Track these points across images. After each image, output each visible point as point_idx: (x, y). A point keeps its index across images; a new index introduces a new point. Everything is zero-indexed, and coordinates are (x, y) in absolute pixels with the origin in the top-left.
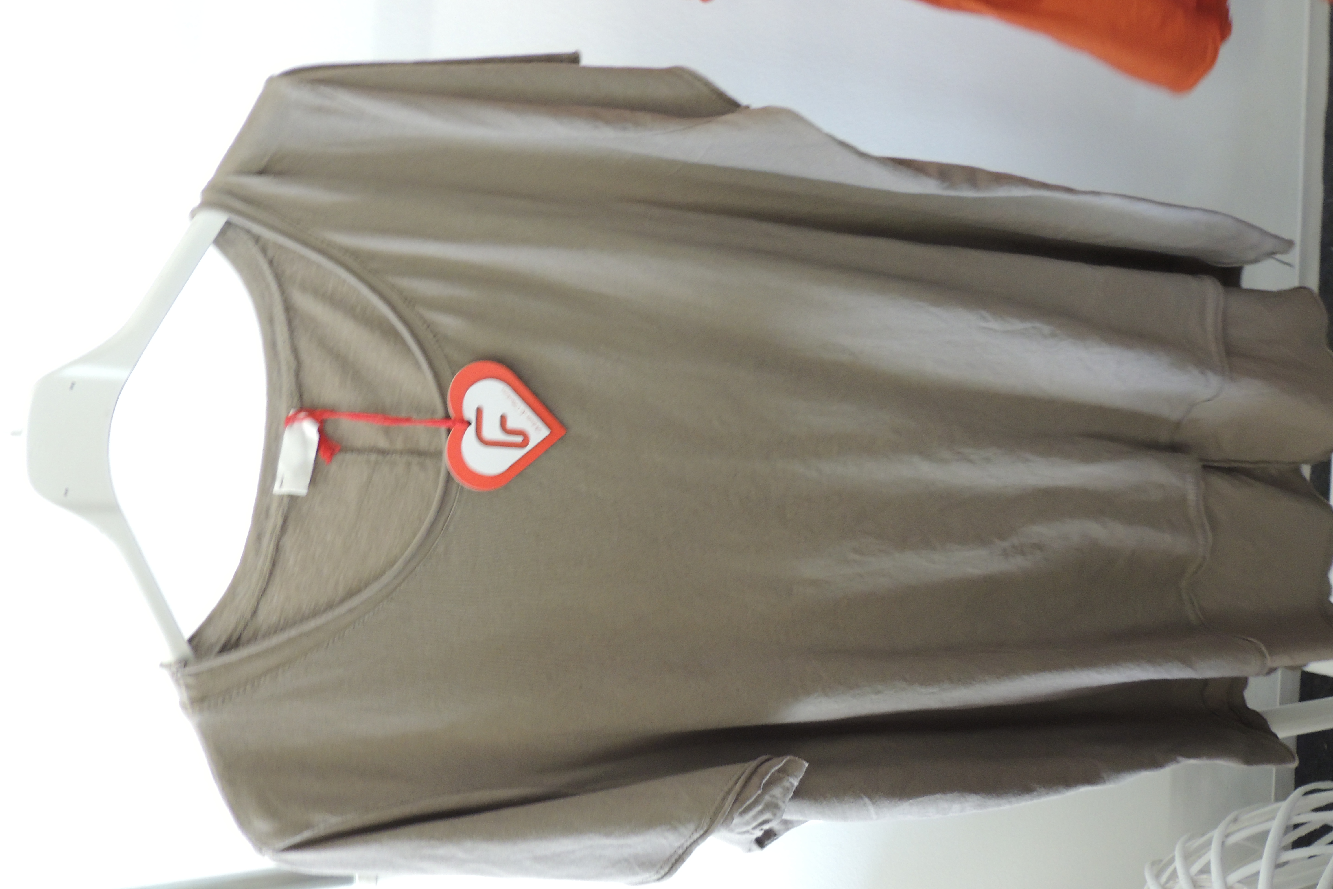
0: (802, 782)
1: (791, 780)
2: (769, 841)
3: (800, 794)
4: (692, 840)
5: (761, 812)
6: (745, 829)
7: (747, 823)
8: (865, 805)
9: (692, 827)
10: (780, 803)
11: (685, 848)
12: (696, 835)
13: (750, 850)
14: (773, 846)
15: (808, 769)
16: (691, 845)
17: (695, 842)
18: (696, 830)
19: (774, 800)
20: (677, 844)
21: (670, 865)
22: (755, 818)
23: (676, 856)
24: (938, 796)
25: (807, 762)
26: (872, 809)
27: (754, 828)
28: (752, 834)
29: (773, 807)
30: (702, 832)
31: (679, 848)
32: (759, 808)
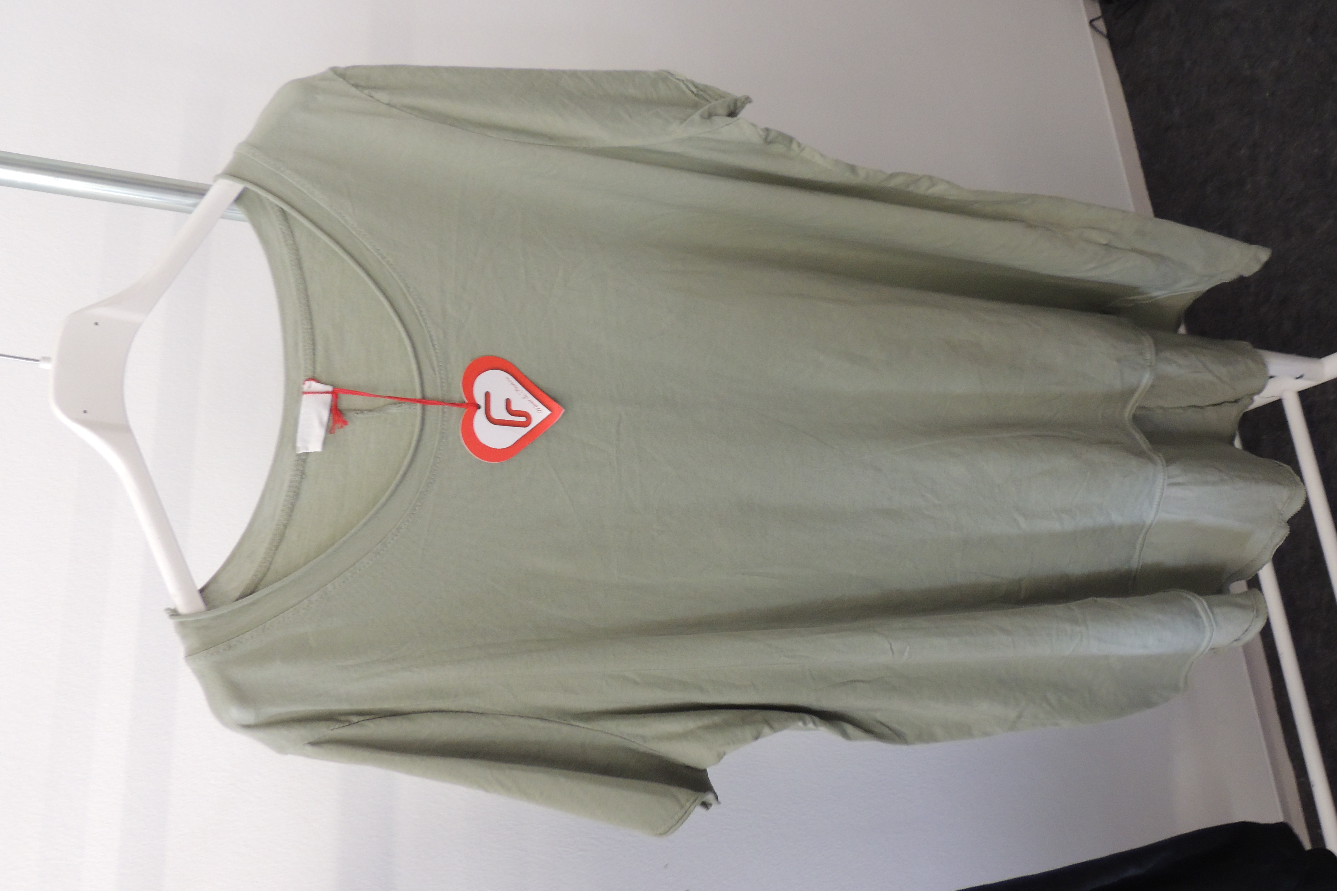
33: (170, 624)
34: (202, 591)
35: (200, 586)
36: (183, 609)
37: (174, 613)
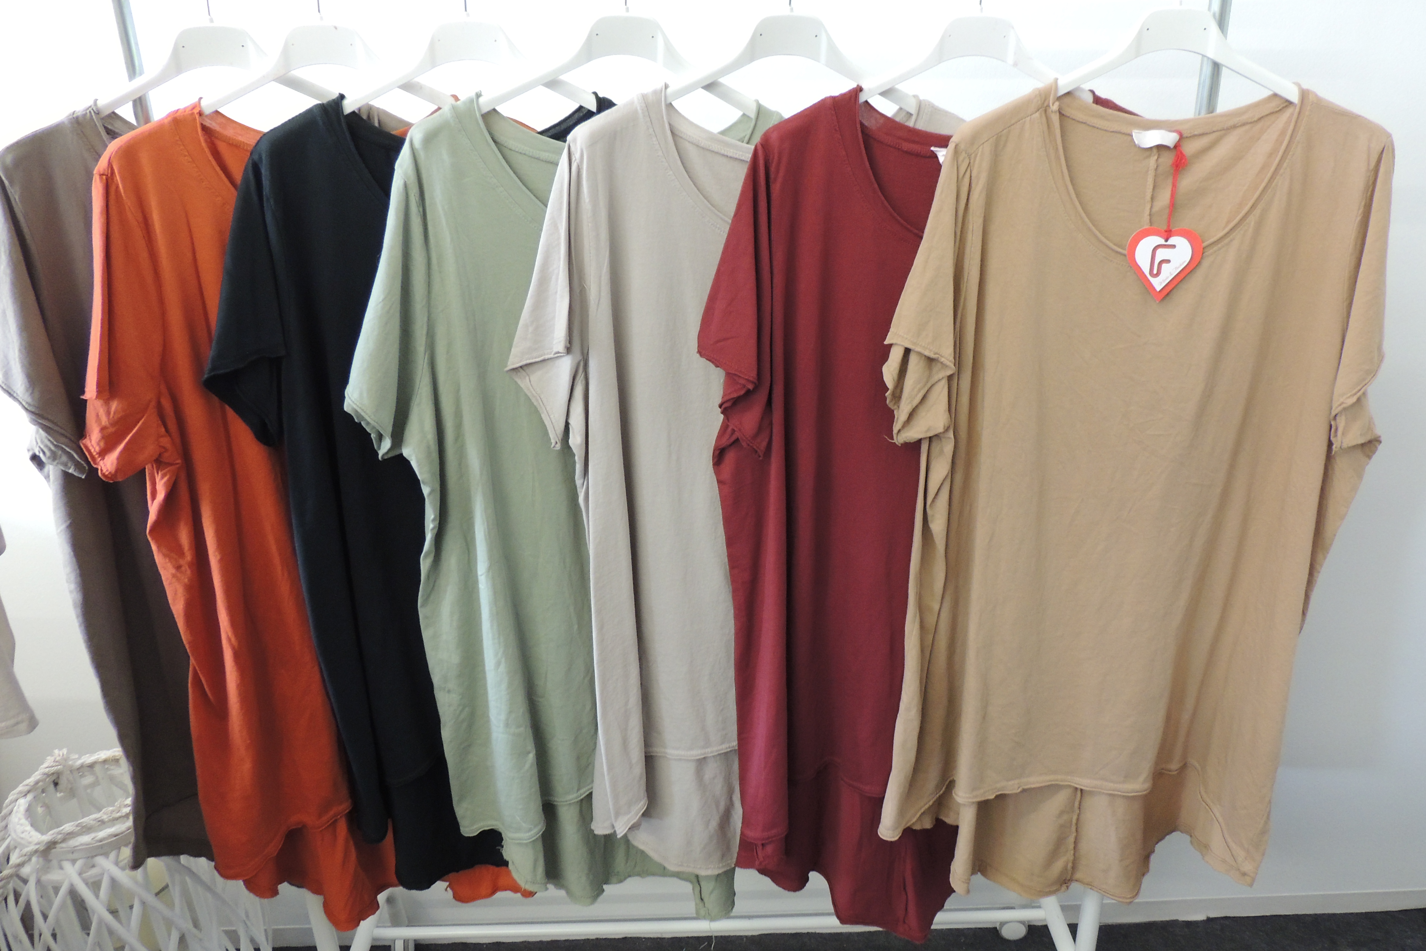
0: (72, 475)
1: (73, 467)
2: (36, 465)
3: (66, 476)
4: (21, 401)
5: (50, 450)
6: (39, 441)
7: (42, 442)
8: (65, 521)
9: (29, 400)
10: (56, 461)
11: (17, 397)
12: (24, 403)
13: (28, 450)
14: (32, 467)
15: (81, 478)
16: (19, 401)
17: (21, 403)
18: (27, 403)
19: (58, 457)
20: (18, 392)
21: (7, 389)
22: (46, 446)
23: (12, 393)
24: (78, 571)
25: (85, 477)
26: (63, 527)
27: (40, 447)
28: (36, 447)
29: (54, 457)
30: (26, 406)
31: (17, 394)
32: (53, 448)
33: (472, 94)
34: (494, 110)
35: (497, 108)
36: (481, 100)
37: (478, 95)
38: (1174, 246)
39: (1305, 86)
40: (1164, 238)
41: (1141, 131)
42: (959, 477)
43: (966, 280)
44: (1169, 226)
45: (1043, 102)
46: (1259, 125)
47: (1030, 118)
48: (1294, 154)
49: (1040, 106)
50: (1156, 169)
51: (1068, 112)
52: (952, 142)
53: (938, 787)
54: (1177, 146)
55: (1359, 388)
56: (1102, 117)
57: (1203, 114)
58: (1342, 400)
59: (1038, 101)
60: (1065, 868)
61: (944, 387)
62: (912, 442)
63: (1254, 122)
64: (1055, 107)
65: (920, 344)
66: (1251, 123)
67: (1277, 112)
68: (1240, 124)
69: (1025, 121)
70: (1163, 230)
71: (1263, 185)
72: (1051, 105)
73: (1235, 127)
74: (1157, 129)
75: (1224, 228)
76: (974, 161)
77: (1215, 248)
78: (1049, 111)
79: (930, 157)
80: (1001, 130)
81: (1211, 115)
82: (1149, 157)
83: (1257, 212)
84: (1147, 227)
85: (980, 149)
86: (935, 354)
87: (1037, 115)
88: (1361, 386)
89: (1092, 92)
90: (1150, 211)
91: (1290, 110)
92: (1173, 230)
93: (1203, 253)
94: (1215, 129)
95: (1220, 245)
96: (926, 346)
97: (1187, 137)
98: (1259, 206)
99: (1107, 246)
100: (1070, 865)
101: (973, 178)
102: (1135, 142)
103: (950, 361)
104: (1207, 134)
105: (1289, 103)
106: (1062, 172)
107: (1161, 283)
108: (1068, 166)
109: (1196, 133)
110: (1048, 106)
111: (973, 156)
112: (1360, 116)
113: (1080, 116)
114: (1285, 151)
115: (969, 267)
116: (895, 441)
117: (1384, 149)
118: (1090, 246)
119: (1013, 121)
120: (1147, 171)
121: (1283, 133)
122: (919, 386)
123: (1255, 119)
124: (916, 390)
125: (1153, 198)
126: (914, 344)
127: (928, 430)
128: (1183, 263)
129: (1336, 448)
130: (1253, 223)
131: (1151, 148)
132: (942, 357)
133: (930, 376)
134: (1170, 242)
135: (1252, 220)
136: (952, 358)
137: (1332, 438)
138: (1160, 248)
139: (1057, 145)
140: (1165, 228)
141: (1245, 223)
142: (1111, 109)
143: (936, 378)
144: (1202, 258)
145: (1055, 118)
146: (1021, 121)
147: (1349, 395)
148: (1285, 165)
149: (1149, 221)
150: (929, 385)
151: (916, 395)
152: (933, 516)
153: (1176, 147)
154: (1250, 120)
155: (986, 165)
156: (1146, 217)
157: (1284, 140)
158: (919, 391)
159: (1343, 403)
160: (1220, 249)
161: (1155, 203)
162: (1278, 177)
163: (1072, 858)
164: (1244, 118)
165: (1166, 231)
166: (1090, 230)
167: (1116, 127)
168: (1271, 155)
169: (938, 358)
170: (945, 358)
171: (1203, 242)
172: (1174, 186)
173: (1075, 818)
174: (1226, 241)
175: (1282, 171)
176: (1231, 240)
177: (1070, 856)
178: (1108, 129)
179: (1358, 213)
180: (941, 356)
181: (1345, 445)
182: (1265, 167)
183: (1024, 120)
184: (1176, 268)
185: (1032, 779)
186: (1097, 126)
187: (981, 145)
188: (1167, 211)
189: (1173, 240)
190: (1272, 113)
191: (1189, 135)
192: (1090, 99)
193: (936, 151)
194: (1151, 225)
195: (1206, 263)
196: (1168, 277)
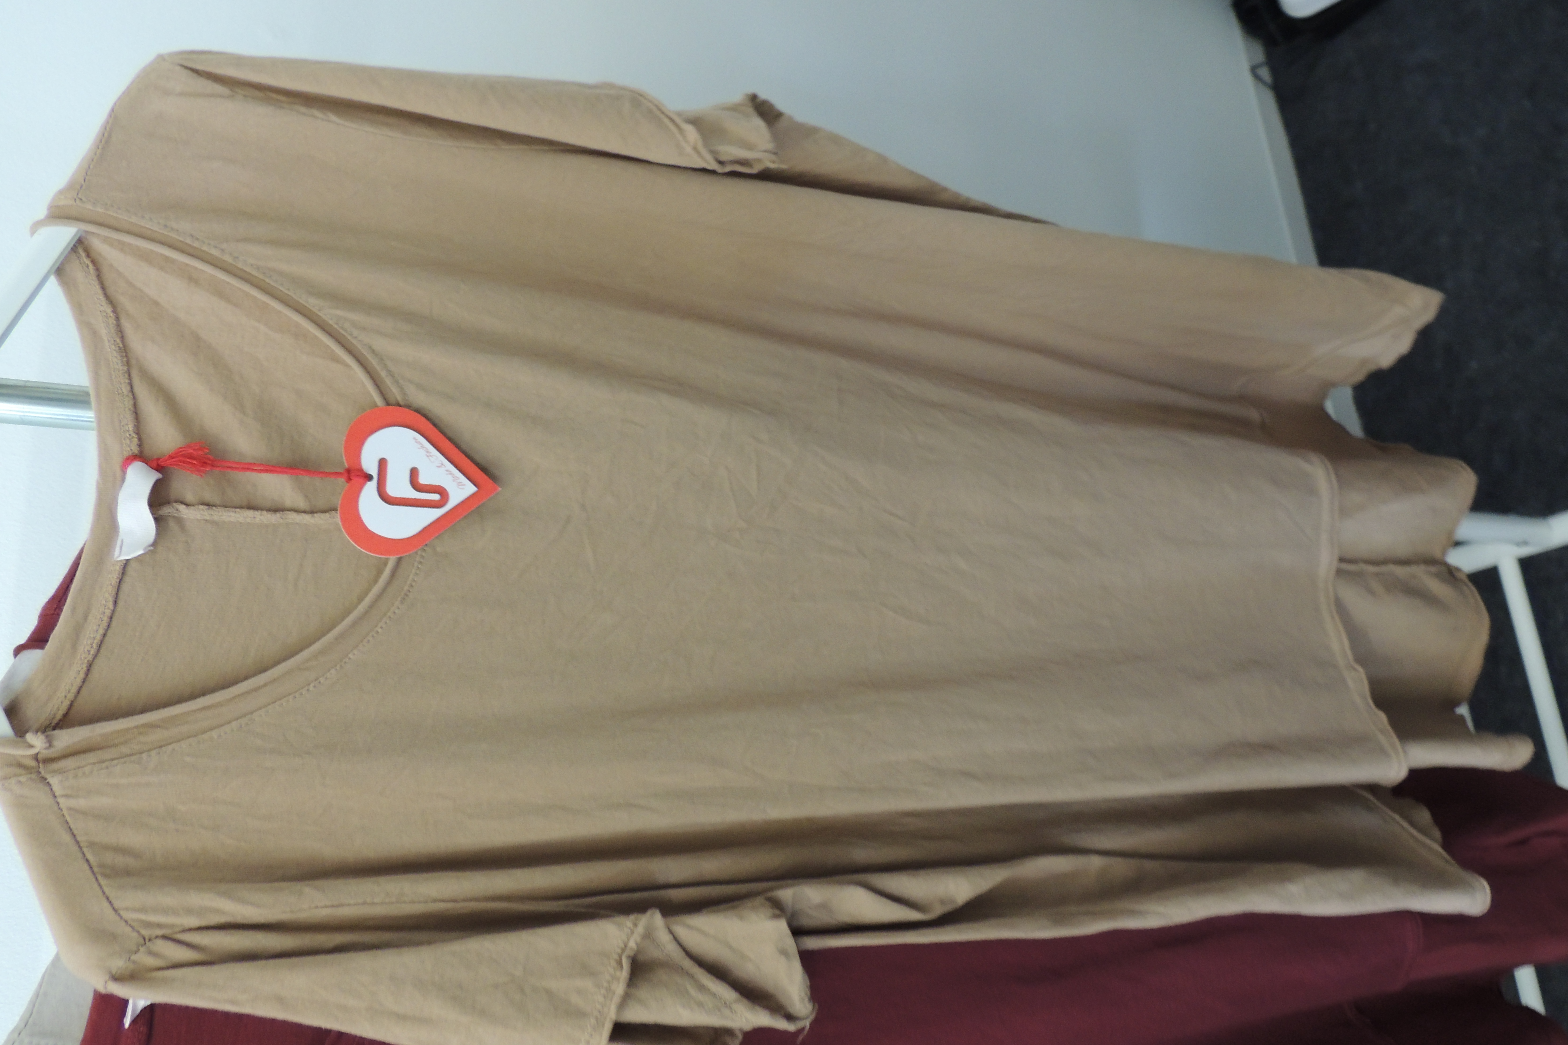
38: (382, 464)
39: (42, 213)
40: (364, 484)
41: (119, 543)
42: (861, 854)
43: (450, 905)
44: (337, 474)
45: (23, 772)
46: (124, 301)
47: (63, 796)
48: (192, 236)
49: (33, 776)
50: (208, 505)
51: (57, 705)
52: (106, 988)
53: (1369, 808)
54: (158, 465)
55: (666, 121)
56: (77, 630)
57: (88, 415)
58: (689, 150)
59: (20, 782)
60: (1437, 575)
61: (689, 927)
62: (809, 983)
63: (115, 311)
64: (37, 741)
65: (599, 1006)
66: (117, 318)
67: (98, 270)
68: (118, 341)
69: (70, 809)
70: (348, 484)
71: (254, 292)
72: (33, 752)
73: (125, 350)
74: (116, 508)
75: (347, 366)
76: (159, 926)
77: (388, 381)
78: (46, 753)
79: (150, 1025)
80: (86, 867)
81: (93, 399)
82: (179, 521)
83: (312, 303)
84: (339, 517)
85: (127, 915)
86: (620, 963)
87: (54, 781)
88: (662, 116)
89: (18, 650)
90: (305, 512)
91: (98, 245)
92: (346, 466)
93: (400, 406)
94: (125, 389)
95: (383, 374)
96: (603, 991)
97: (140, 445)
98: (301, 301)
99: (380, 596)
100: (1433, 569)
101: (204, 923)
102: (142, 554)
103: (635, 925)
104: (135, 405)
105: (80, 245)
106: (204, 708)
107: (460, 484)
108: (193, 696)
109: (131, 427)
110: (36, 757)
111: (146, 932)
112: (113, 110)
113: (72, 677)
114: (182, 251)
115: (420, 902)
116: (807, 1023)
117: (186, 68)
118: (377, 632)
119: (67, 838)
120: (214, 523)
121: (146, 257)
122: (693, 992)
123: (109, 310)
124: (700, 997)
125: (275, 510)
126: (599, 1023)
127: (784, 952)
128: (417, 442)
129: (774, 162)
130: (339, 312)
131: (157, 520)
132: (626, 946)
133: (666, 965)
134: (373, 471)
135: (330, 313)
136: (627, 921)
137: (754, 171)
138: (385, 489)
139: (136, 727)
140: (341, 481)
141: (335, 326)
142: (61, 610)
143: (671, 949)
144: (409, 407)
145: (65, 738)
146: (68, 819)
147: (678, 136)
148: (215, 252)
149: (327, 515)
150: (688, 964)
151: (714, 995)
152: (942, 902)
153: (159, 468)
154: (112, 321)
155: (169, 898)
156: (319, 520)
157: (162, 255)
158: (702, 988)
159: (695, 149)
160: (391, 374)
161: (288, 503)
162: (240, 265)
163: (1422, 567)
164: (105, 331)
165: (349, 479)
166: (342, 636)
167: (105, 596)
168: (193, 280)
169: (629, 957)
170: (628, 940)
171: (376, 406)
172: (248, 467)
173: (1371, 569)
174: (374, 362)
175: (228, 258)
176: (373, 351)
177: (1419, 571)
178: (108, 612)
179: (323, 120)
180: (623, 950)
181: (770, 146)
182: (220, 292)
183: (65, 812)
184: (429, 455)
185: (1335, 646)
186: (99, 637)
187: (119, 915)
188: (306, 479)
189: (369, 463)
190: (99, 277)
191: (136, 441)
192: (35, 655)
193: (133, 1011)
194: (335, 510)
195: (420, 399)
196: (447, 471)
